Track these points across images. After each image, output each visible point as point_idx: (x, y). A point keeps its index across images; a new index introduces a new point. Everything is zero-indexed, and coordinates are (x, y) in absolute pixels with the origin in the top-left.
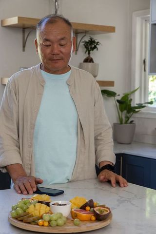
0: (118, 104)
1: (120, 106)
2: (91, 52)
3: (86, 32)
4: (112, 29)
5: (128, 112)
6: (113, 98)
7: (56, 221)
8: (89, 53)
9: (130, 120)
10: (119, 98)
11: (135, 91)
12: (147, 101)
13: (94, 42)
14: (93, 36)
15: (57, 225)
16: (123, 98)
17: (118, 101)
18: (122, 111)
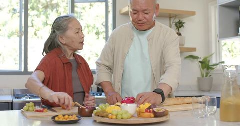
0: (200, 64)
1: (202, 65)
2: (180, 29)
3: (175, 16)
4: (193, 14)
5: (208, 69)
6: (196, 60)
7: (122, 115)
8: (179, 30)
9: (209, 75)
10: (201, 60)
11: (212, 54)
12: (221, 61)
13: (182, 23)
14: (181, 19)
15: (122, 118)
16: (204, 60)
17: (200, 62)
18: (203, 69)
